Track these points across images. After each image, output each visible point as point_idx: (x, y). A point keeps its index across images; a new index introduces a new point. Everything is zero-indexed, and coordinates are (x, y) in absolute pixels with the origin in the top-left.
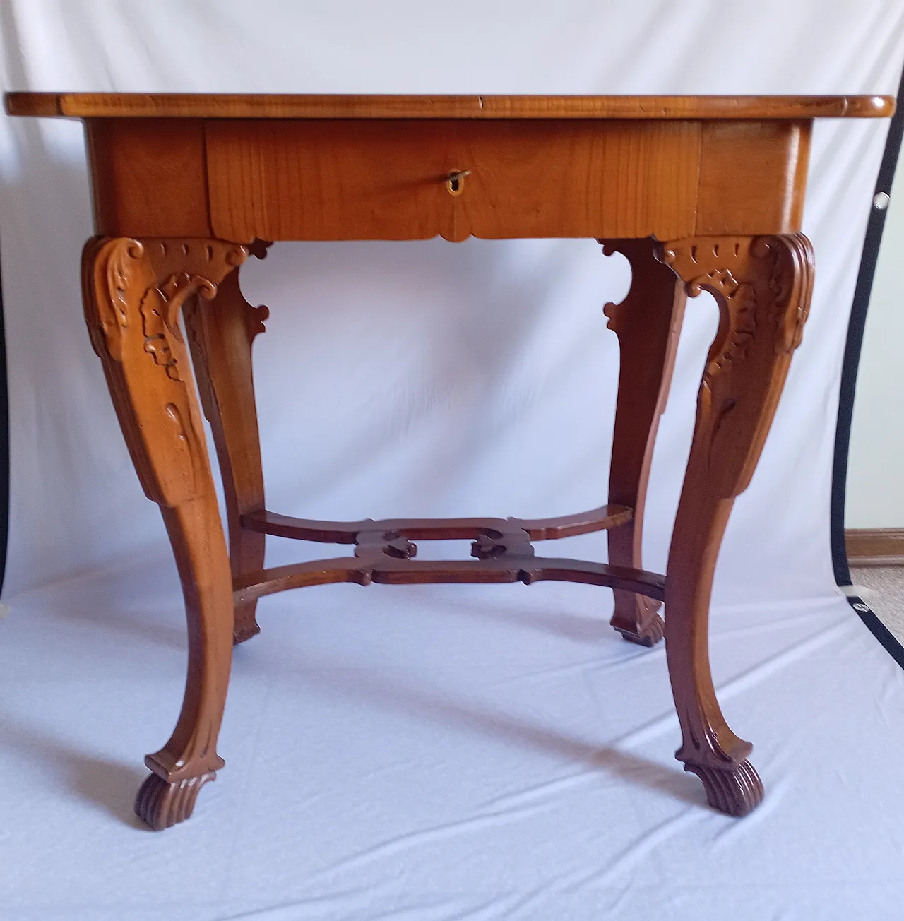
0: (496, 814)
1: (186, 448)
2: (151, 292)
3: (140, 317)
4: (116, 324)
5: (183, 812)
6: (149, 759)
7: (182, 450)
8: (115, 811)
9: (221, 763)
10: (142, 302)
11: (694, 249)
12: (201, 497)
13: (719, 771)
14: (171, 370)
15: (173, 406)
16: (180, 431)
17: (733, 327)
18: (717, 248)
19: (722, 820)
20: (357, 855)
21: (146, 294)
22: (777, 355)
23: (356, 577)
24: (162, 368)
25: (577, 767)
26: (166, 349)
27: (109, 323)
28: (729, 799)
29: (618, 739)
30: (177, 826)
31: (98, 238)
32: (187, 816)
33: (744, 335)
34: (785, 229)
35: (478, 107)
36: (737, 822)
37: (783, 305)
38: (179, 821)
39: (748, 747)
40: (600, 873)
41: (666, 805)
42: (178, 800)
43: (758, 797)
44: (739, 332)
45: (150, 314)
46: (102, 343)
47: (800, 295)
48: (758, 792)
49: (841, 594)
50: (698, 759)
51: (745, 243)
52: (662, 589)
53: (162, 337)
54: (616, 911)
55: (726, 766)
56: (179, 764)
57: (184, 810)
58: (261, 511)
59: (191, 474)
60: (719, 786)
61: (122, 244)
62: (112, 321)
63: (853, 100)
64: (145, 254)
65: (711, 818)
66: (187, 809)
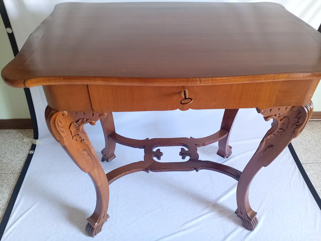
0: (185, 230)
1: (90, 158)
2: (72, 124)
3: (70, 132)
7: (89, 159)
8: (80, 229)
9: (109, 216)
10: (70, 128)
11: (271, 110)
12: (96, 167)
15: (85, 150)
16: (88, 155)
18: (279, 109)
21: (70, 125)
24: (80, 142)
25: (207, 210)
26: (80, 137)
27: (59, 137)
30: (98, 234)
32: (100, 231)
33: (282, 130)
35: (198, 83)
38: (98, 233)
39: (256, 213)
42: (97, 230)
44: (280, 129)
45: (73, 130)
51: (289, 107)
53: (78, 135)
62: (60, 136)
64: (68, 115)
66: (100, 230)
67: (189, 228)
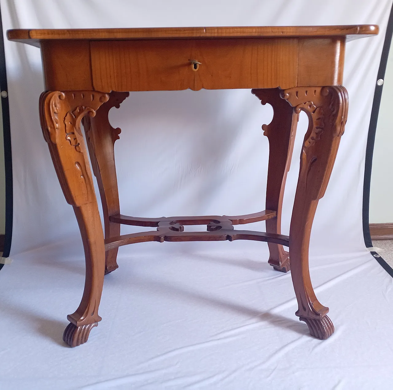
1: (84, 181)
2: (68, 114)
3: (64, 125)
4: (54, 128)
5: (83, 339)
6: (69, 317)
7: (82, 182)
8: (55, 339)
9: (100, 319)
10: (65, 119)
11: (297, 93)
12: (91, 202)
13: (315, 320)
14: (77, 148)
15: (78, 163)
16: (81, 174)
17: (315, 126)
18: (306, 92)
19: (316, 341)
20: (158, 356)
21: (66, 115)
22: (334, 137)
23: (157, 239)
24: (74, 147)
26: (75, 139)
27: (51, 127)
28: (319, 332)
29: (271, 309)
30: (81, 345)
31: (46, 92)
32: (85, 341)
33: (319, 129)
34: (335, 83)
35: (203, 33)
36: (323, 341)
37: (336, 116)
38: (82, 343)
39: (327, 309)
40: (264, 363)
41: (292, 335)
42: (81, 334)
43: (332, 331)
44: (317, 128)
45: (68, 123)
46: (48, 136)
47: (342, 111)
48: (332, 329)
49: (368, 250)
50: (305, 315)
51: (318, 90)
52: (288, 242)
53: (73, 133)
54: (269, 378)
55: (317, 317)
56: (82, 318)
57: (84, 339)
58: (118, 214)
59: (86, 193)
60: (314, 326)
61: (56, 94)
62: (52, 126)
63: (361, 27)
64: (65, 98)
65: (312, 340)
66: (85, 338)
67: (225, 338)
